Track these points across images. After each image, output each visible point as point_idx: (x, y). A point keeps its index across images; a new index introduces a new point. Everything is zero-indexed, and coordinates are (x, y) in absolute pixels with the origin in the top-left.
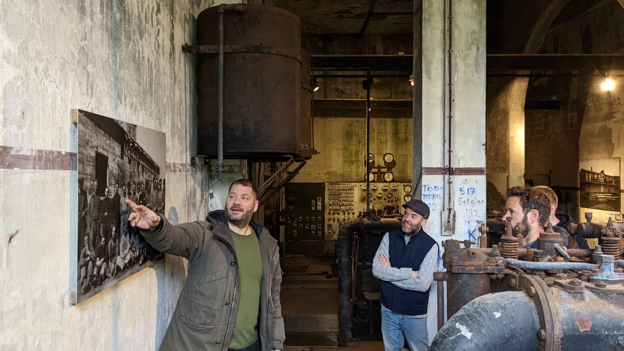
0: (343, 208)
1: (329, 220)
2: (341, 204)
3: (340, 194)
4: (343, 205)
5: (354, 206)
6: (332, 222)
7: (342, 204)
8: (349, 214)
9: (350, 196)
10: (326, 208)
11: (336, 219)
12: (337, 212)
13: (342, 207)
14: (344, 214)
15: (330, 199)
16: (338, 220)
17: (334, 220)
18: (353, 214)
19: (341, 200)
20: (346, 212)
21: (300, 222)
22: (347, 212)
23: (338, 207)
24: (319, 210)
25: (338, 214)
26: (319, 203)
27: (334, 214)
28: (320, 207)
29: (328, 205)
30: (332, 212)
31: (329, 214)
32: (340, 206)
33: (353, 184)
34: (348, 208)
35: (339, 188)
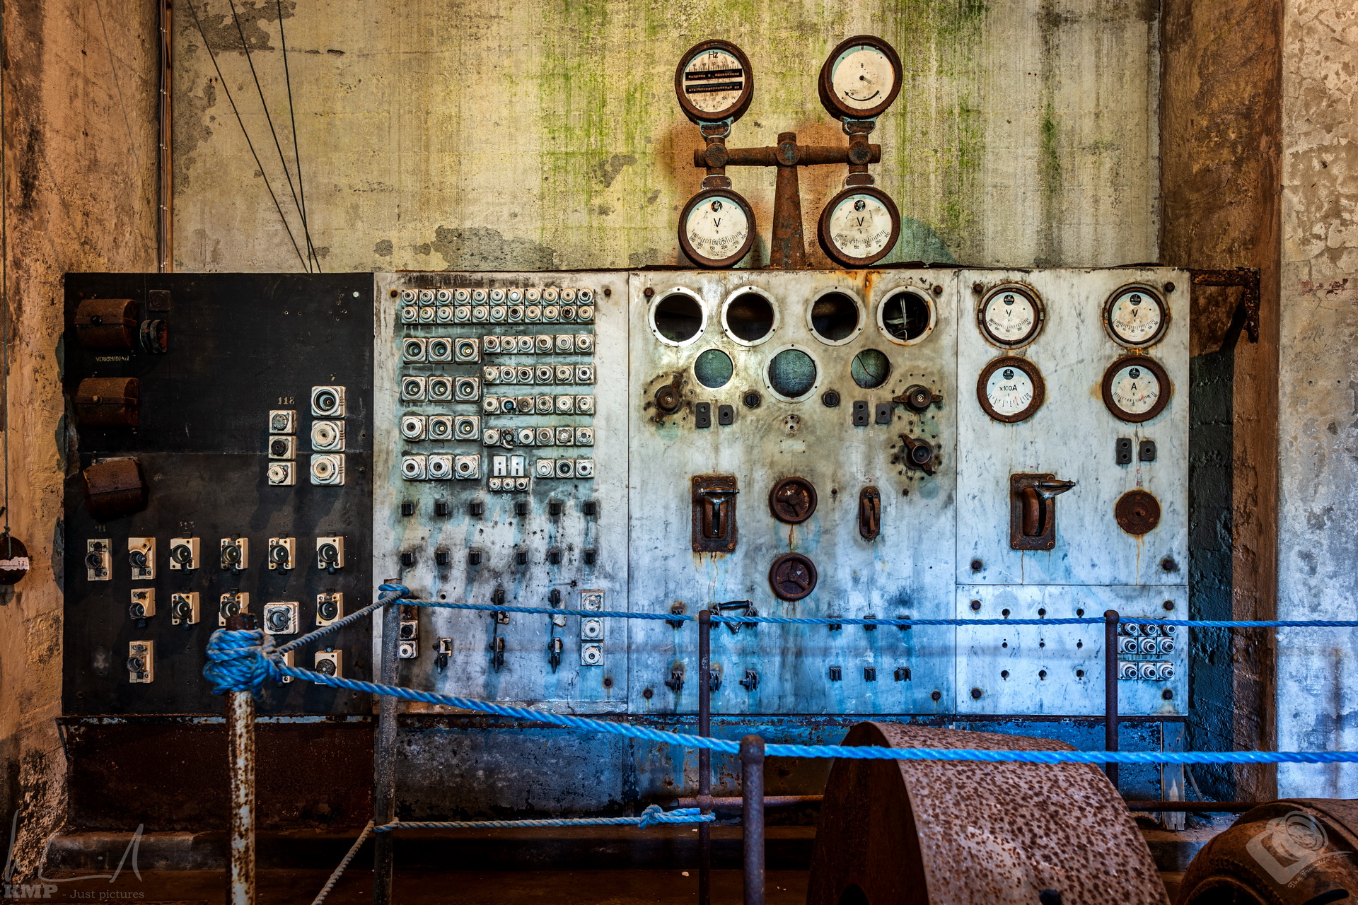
0: (510, 465)
1: (407, 560)
2: (492, 436)
3: (489, 357)
4: (509, 443)
5: (599, 453)
6: (423, 578)
7: (504, 433)
8: (555, 511)
9: (566, 371)
10: (379, 468)
11: (459, 557)
12: (467, 495)
13: (500, 462)
14: (521, 511)
15: (408, 402)
16: (475, 558)
17: (442, 560)
18: (590, 510)
19: (492, 402)
20: (532, 501)
21: (184, 580)
22: (541, 495)
23: (472, 462)
24: (327, 488)
25: (475, 511)
26: (328, 434)
27: (441, 512)
28: (337, 461)
29: (396, 445)
30: (427, 498)
31: (407, 510)
32: (493, 450)
33: (590, 282)
34: (545, 467)
35: (482, 312)
